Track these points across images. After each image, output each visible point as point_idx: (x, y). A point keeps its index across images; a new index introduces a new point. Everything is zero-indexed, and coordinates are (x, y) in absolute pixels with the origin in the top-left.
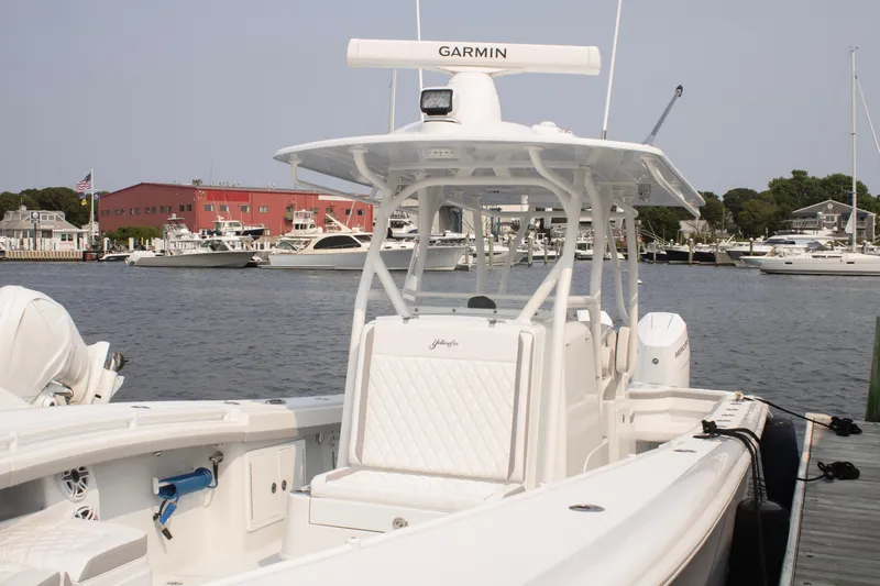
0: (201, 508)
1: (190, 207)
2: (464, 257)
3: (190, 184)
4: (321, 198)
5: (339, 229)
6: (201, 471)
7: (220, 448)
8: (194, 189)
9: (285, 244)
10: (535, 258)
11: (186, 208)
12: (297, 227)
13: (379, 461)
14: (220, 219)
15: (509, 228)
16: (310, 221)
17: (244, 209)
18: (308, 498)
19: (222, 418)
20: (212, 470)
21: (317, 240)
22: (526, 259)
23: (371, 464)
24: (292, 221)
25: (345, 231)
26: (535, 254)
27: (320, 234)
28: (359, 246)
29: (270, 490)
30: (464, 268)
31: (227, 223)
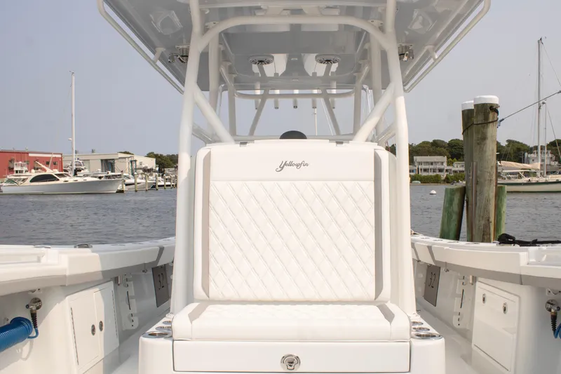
0: (20, 361)
2: (121, 185)
4: (30, 155)
5: (45, 170)
6: (18, 322)
7: (37, 295)
9: (10, 181)
10: (159, 186)
12: (17, 172)
13: (230, 294)
15: (141, 171)
16: (25, 168)
18: (170, 342)
19: (39, 261)
20: (30, 319)
21: (32, 177)
22: (154, 187)
23: (221, 297)
24: (13, 168)
25: (49, 171)
26: (159, 184)
27: (34, 174)
28: (58, 180)
29: (90, 332)
30: (121, 191)
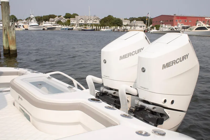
1: (172, 21)
3: (173, 15)
4: (206, 18)
5: (203, 25)
8: (173, 16)
11: (171, 21)
14: (179, 23)
17: (185, 21)
21: (196, 28)
28: (207, 29)
31: (180, 24)
